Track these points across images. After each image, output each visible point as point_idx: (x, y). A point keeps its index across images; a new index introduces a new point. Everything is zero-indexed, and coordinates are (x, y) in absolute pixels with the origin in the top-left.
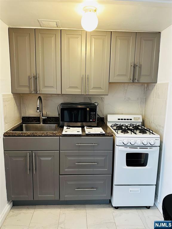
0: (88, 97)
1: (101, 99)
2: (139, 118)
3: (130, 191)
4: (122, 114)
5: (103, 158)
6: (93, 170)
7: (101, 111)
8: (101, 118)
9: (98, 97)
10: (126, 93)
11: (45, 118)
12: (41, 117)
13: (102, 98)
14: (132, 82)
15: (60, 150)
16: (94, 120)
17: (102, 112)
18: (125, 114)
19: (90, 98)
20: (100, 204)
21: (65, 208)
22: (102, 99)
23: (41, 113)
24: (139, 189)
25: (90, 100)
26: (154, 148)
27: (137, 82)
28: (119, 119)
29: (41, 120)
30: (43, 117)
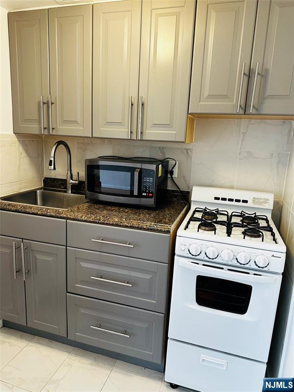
0: (159, 146)
1: (185, 152)
2: (266, 201)
3: (201, 360)
4: (232, 188)
5: (148, 277)
6: (128, 298)
7: (184, 177)
8: (182, 192)
9: (179, 149)
10: (242, 141)
11: (74, 182)
12: (68, 180)
13: (187, 150)
14: (243, 112)
15: (67, 246)
16: (151, 195)
17: (185, 180)
18: (238, 189)
19: (162, 149)
20: (145, 367)
21: (77, 355)
22: (188, 153)
23: (69, 172)
24: (224, 362)
25: (163, 153)
26: (265, 278)
27: (254, 112)
28: (216, 198)
29: (69, 186)
30: (72, 181)
